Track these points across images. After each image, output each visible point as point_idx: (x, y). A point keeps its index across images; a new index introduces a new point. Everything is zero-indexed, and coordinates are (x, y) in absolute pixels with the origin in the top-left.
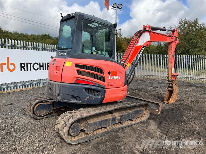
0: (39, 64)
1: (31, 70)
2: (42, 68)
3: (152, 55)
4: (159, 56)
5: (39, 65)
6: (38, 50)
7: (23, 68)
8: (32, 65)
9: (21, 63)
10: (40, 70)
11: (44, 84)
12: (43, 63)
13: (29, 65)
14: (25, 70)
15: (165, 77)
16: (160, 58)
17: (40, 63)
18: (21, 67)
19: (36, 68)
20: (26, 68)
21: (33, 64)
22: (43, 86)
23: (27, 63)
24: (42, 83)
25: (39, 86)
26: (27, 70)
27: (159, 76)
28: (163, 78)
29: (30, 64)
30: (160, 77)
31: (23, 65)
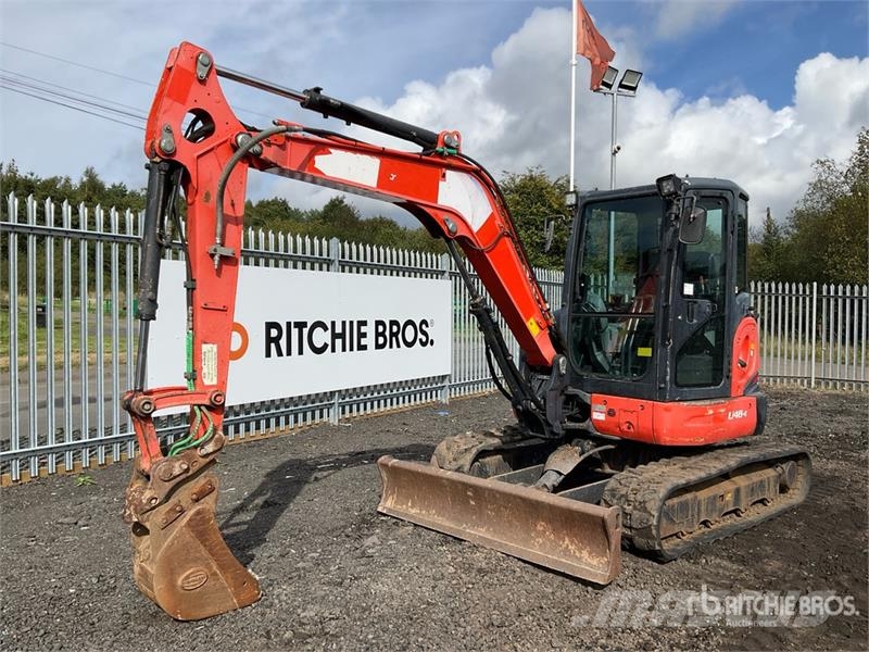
0: (329, 326)
1: (301, 352)
2: (339, 342)
3: (770, 286)
4: (804, 291)
5: (330, 331)
6: (328, 270)
7: (273, 345)
8: (306, 331)
9: (267, 323)
10: (333, 350)
11: (343, 413)
12: (344, 323)
13: (295, 332)
14: (280, 354)
15: (831, 383)
16: (808, 299)
17: (333, 323)
18: (269, 340)
19: (319, 345)
20: (283, 342)
21: (309, 326)
22: (339, 420)
23: (289, 324)
24: (337, 405)
25: (325, 419)
26: (289, 353)
27: (802, 378)
28: (823, 387)
29: (301, 325)
30: (809, 383)
31: (274, 333)
